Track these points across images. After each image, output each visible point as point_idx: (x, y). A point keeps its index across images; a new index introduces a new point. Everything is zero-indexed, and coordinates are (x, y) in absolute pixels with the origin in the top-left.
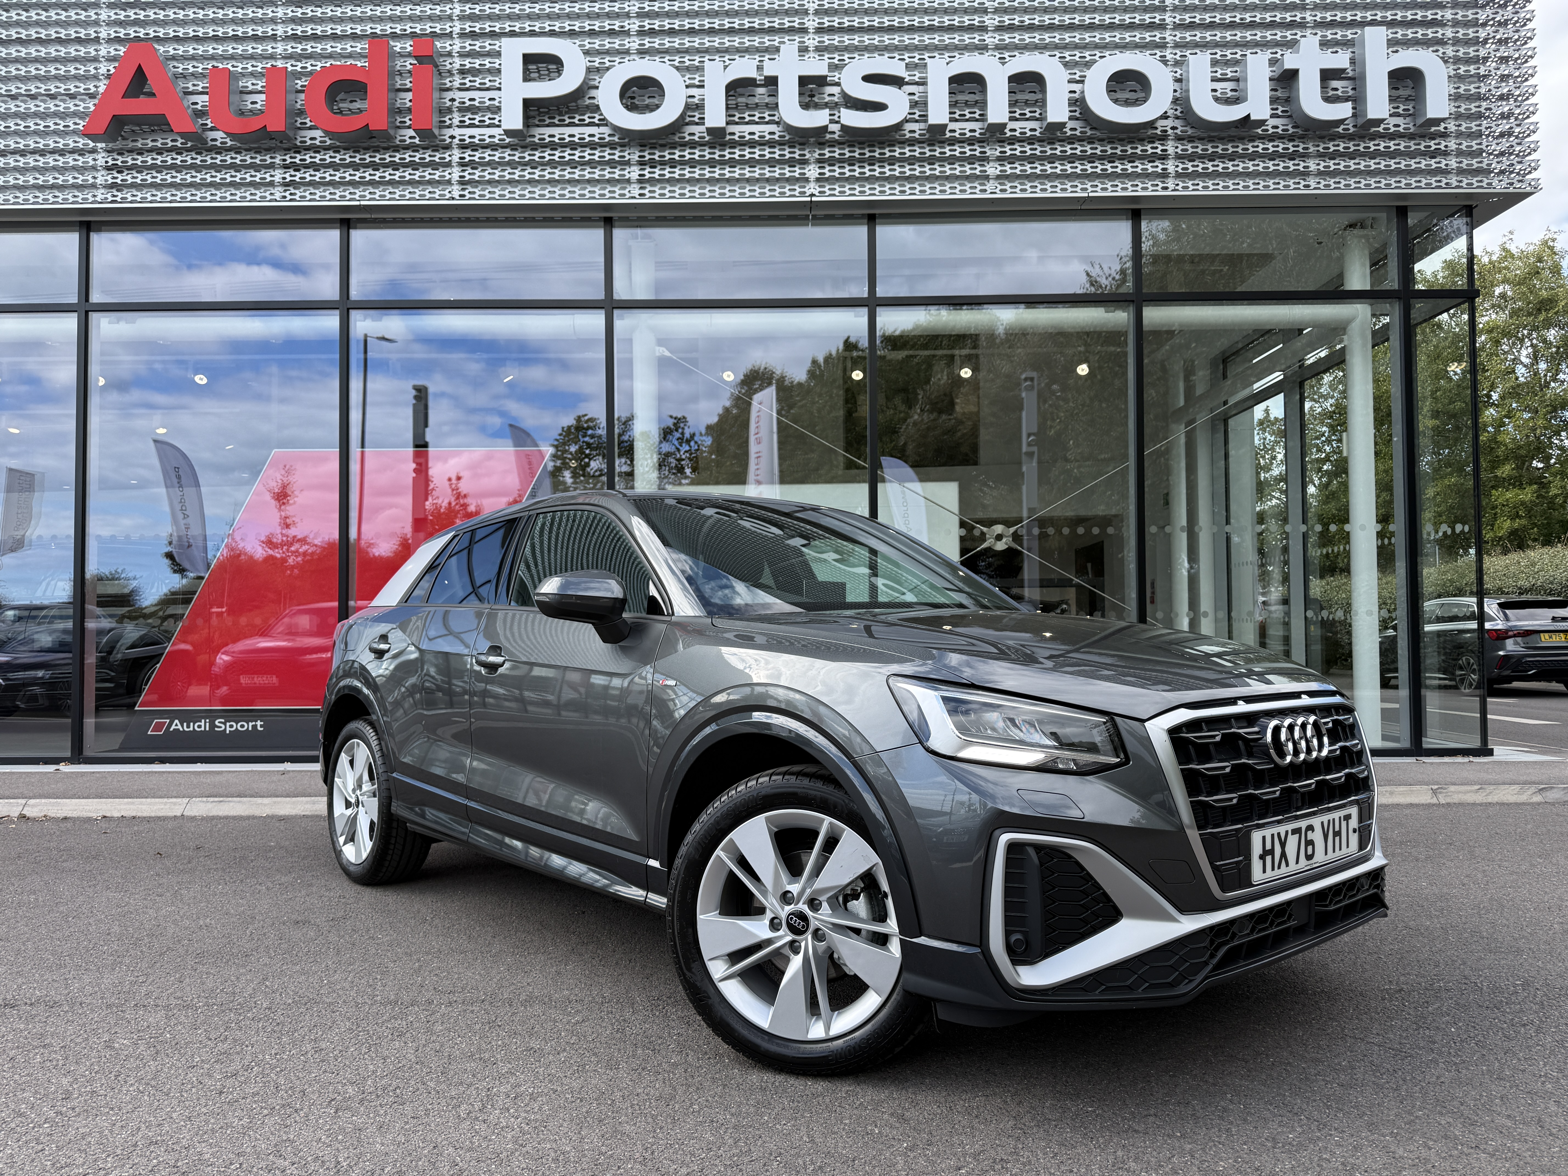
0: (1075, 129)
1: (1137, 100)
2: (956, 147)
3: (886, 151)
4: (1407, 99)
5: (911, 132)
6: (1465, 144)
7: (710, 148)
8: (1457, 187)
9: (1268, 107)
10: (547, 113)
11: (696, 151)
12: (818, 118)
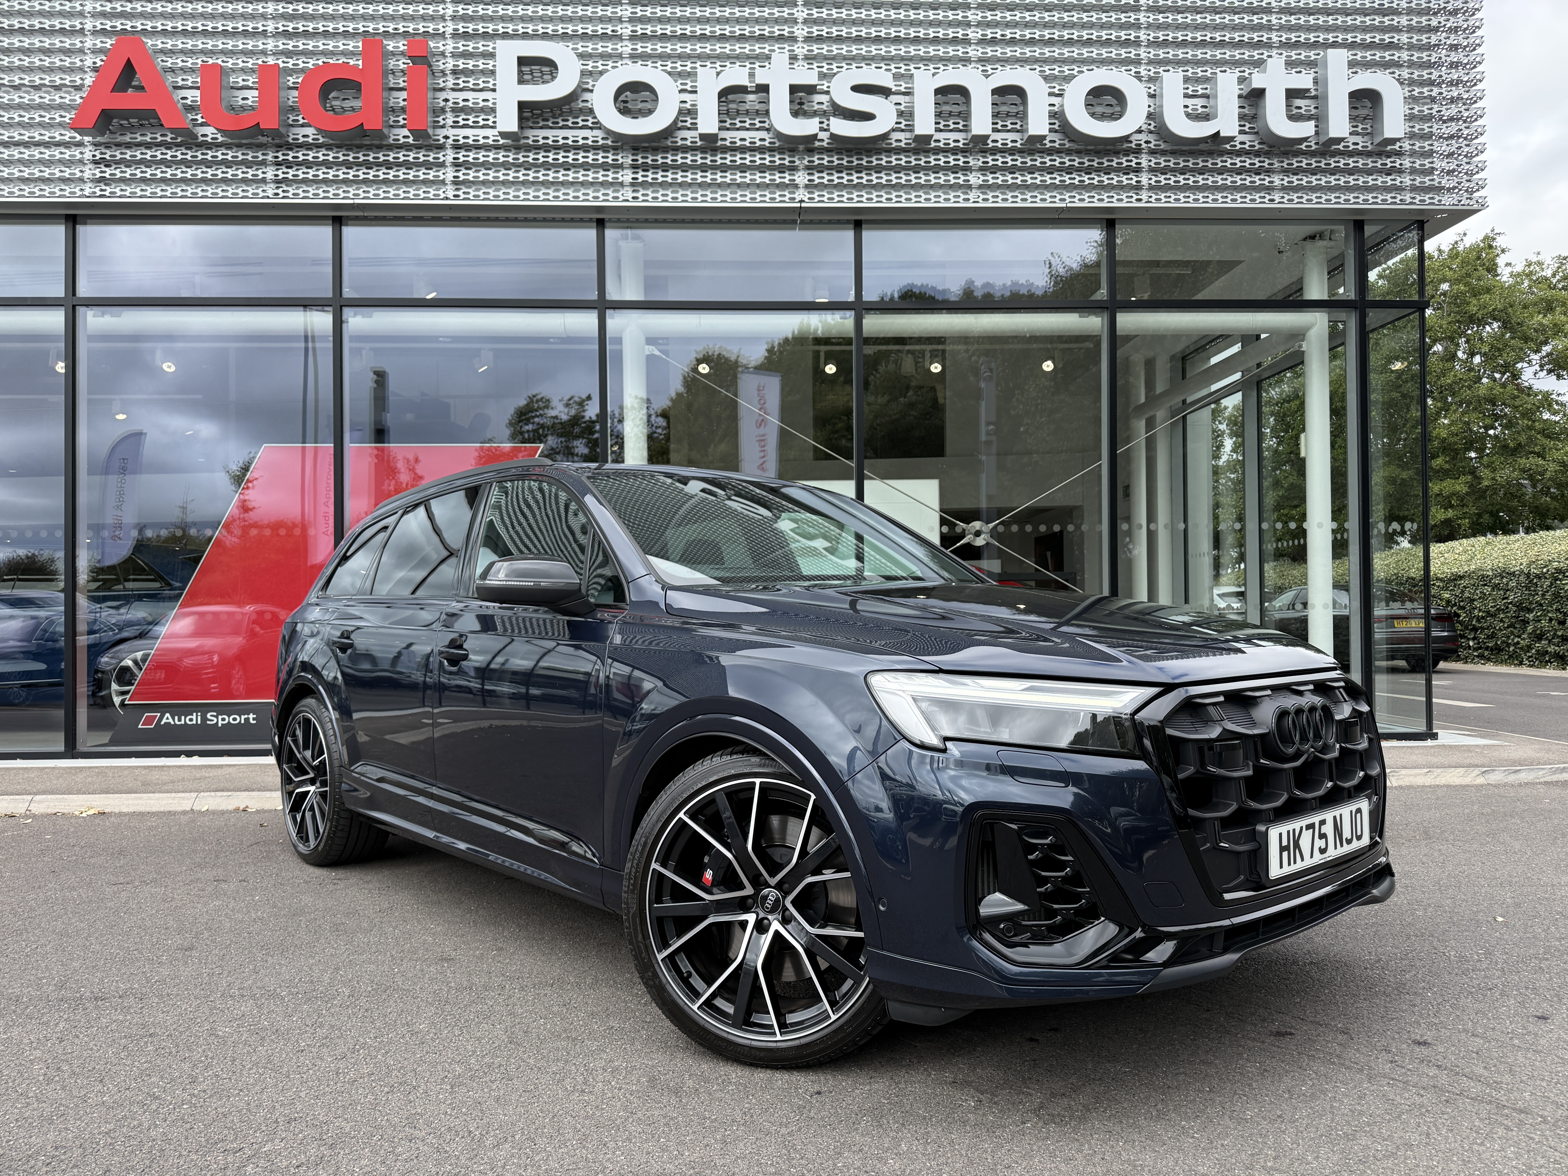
0: (1054, 141)
1: (1113, 115)
2: (940, 157)
3: (873, 159)
4: (1365, 119)
5: (897, 141)
6: (1418, 162)
7: (702, 152)
8: (1411, 203)
9: (1237, 124)
10: (541, 115)
11: (688, 156)
12: (807, 127)
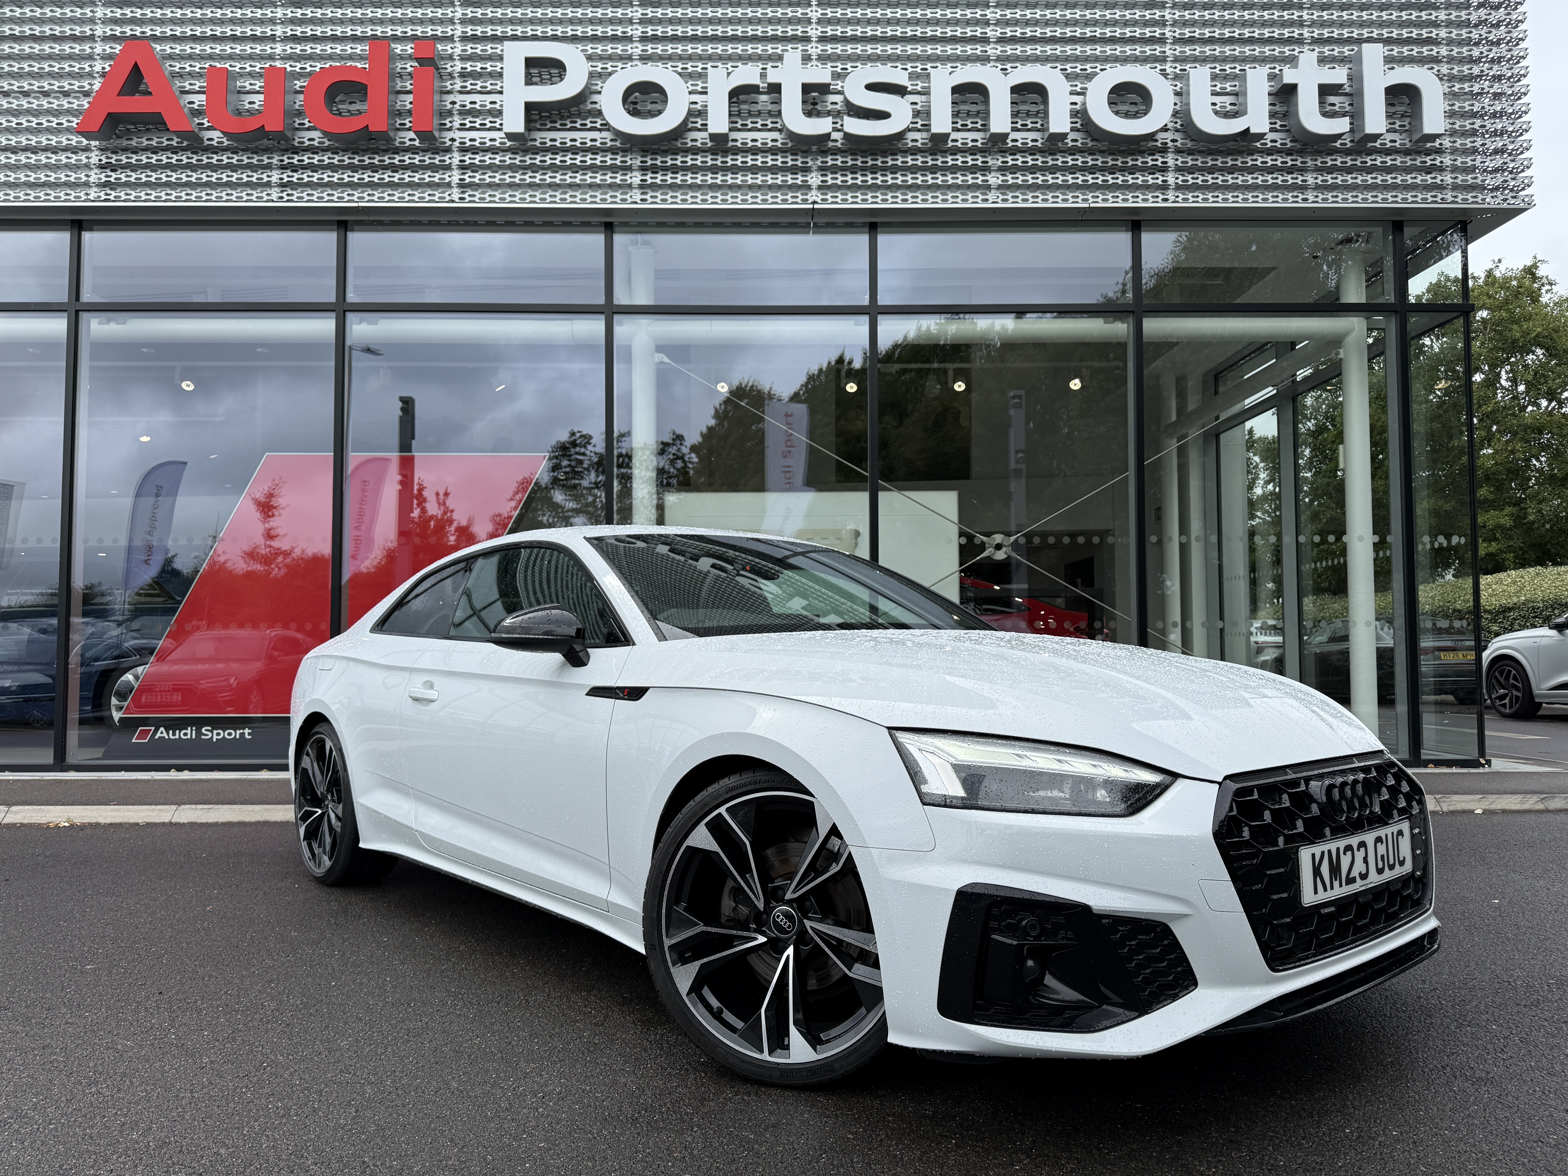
0: (1076, 141)
1: (1137, 112)
2: (958, 157)
3: (889, 159)
4: (1403, 116)
5: (913, 141)
6: (1460, 160)
7: (712, 154)
8: (1453, 202)
9: (1268, 121)
10: (548, 117)
11: (698, 157)
12: (821, 126)
